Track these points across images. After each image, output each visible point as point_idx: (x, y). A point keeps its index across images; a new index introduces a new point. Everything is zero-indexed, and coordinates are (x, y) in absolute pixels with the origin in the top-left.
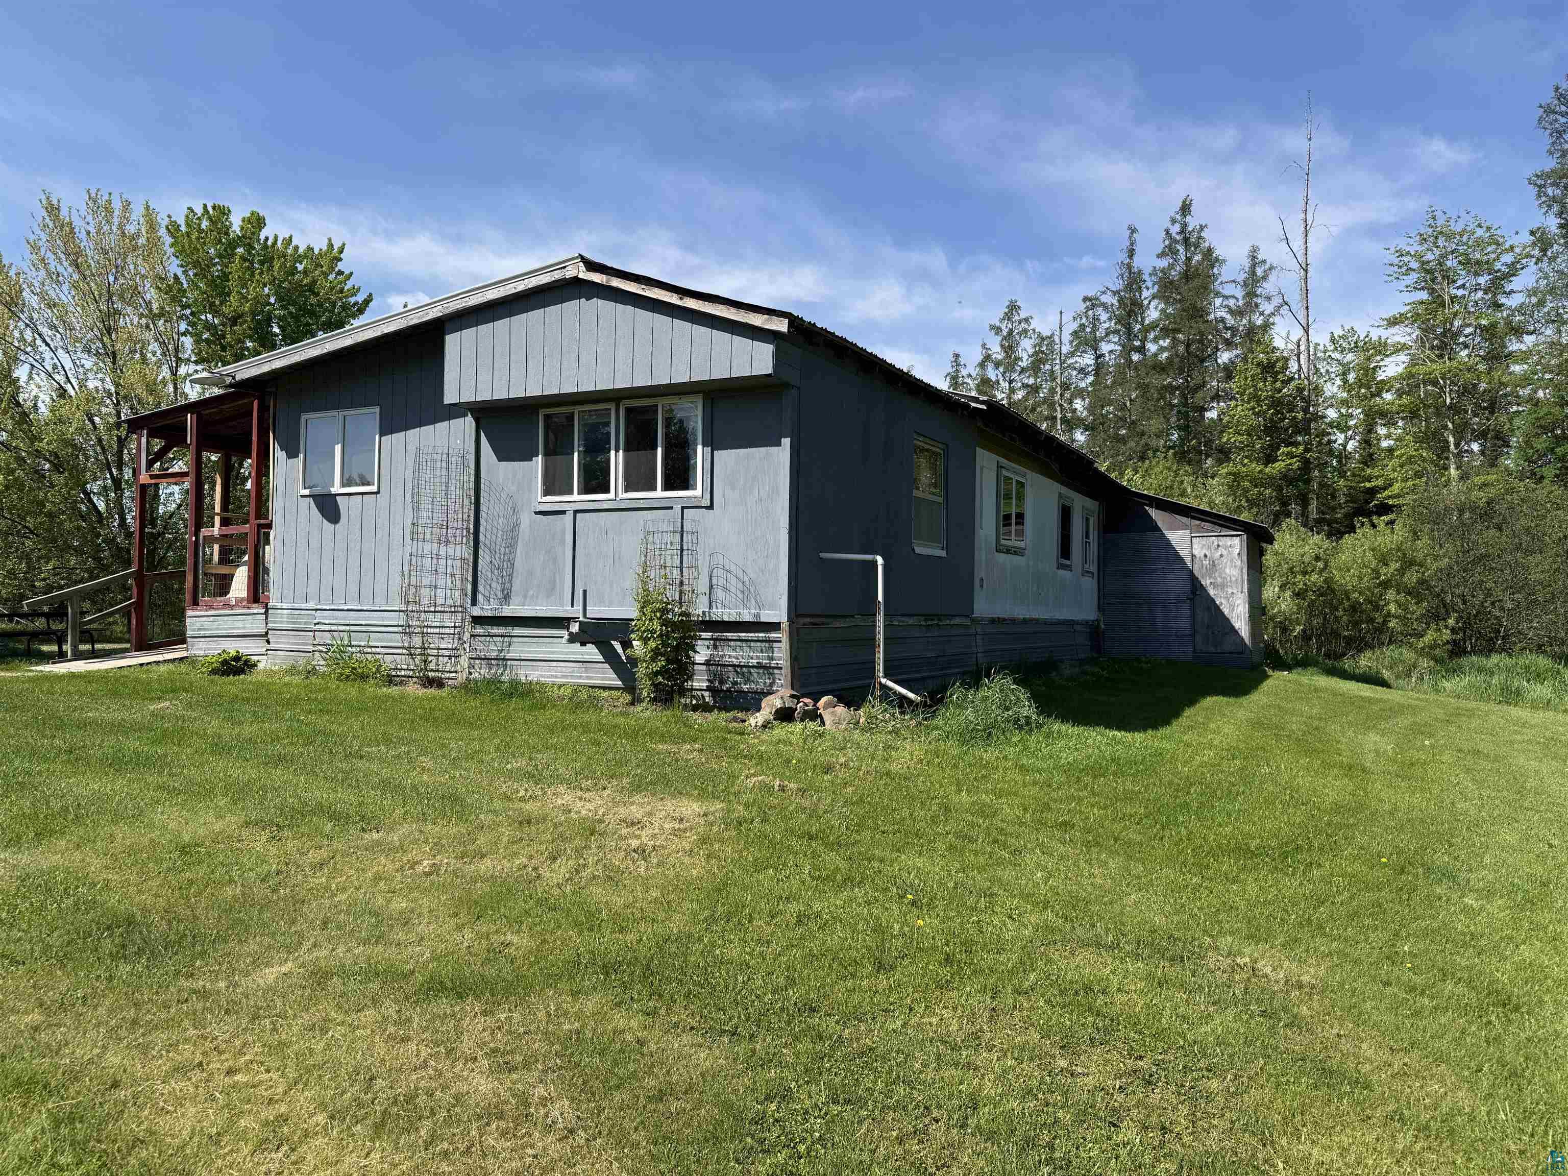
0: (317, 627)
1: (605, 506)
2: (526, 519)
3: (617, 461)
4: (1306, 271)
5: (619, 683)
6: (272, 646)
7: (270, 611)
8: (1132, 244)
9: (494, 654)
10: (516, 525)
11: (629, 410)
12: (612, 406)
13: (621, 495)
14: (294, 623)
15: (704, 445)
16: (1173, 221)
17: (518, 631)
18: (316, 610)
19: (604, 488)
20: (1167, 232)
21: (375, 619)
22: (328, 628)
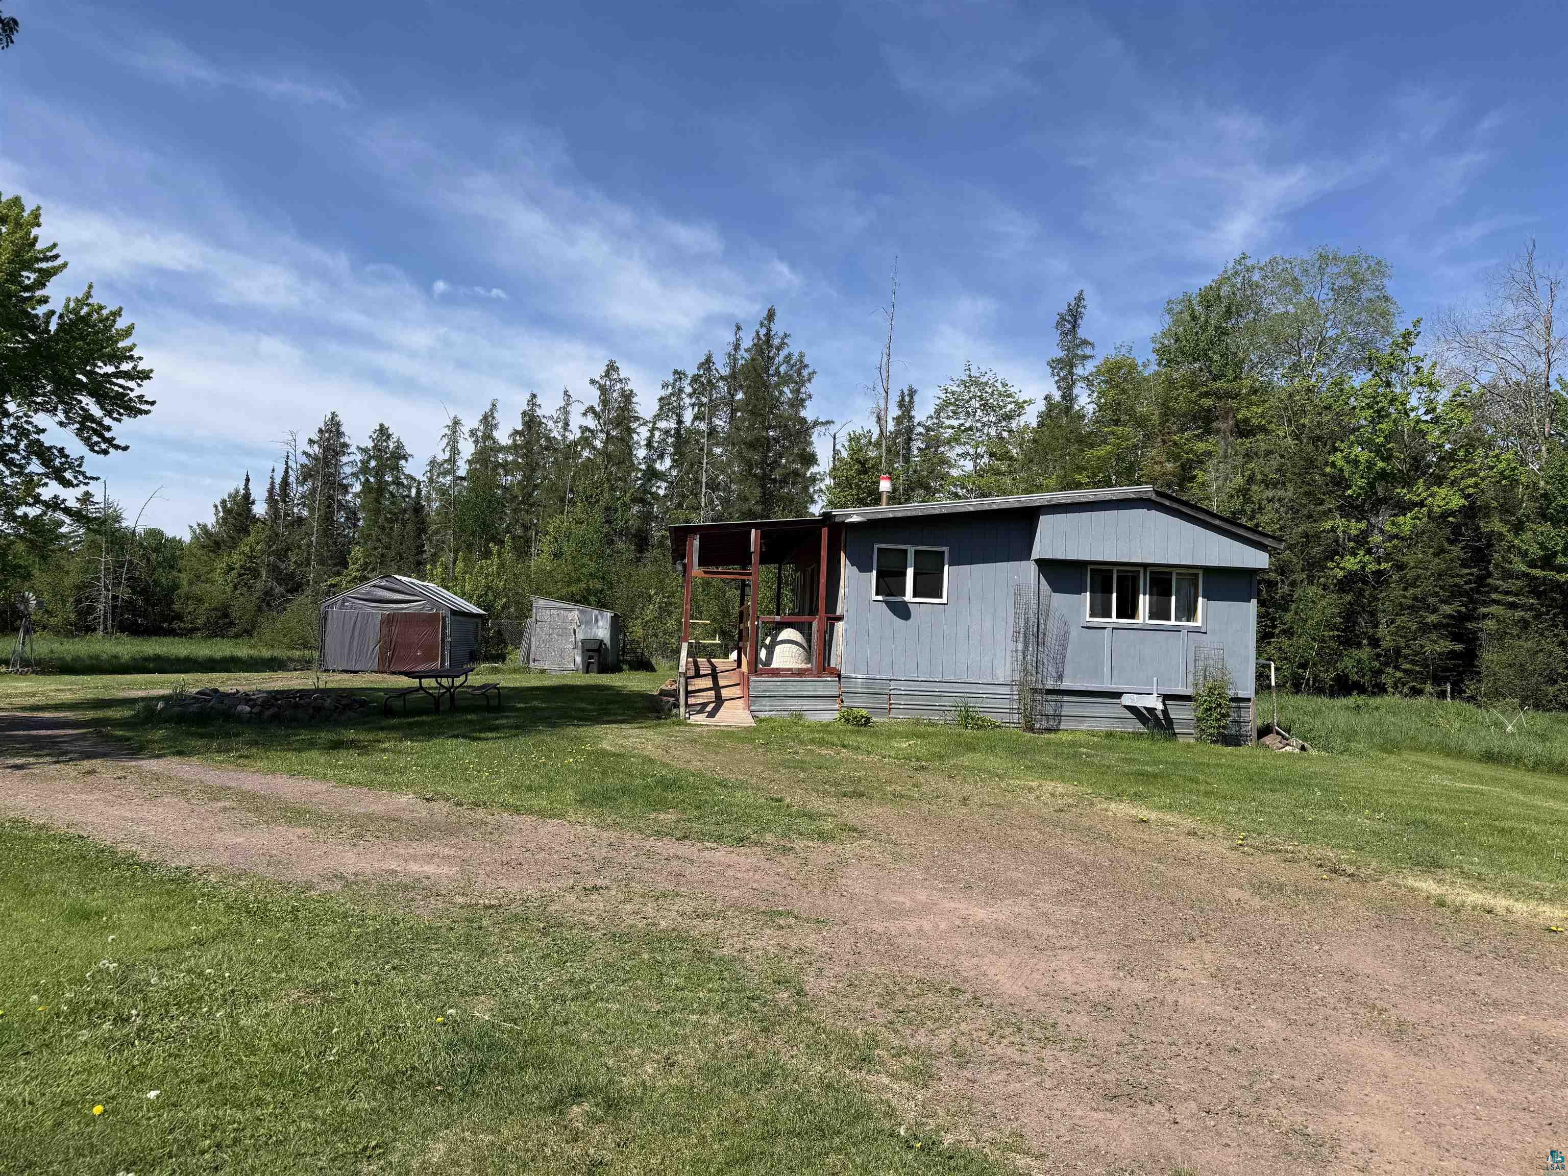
0: (892, 692)
1: (1135, 627)
2: (1075, 632)
3: (1144, 602)
4: (887, 393)
6: (846, 704)
7: (842, 680)
8: (738, 340)
9: (1052, 712)
10: (1067, 633)
11: (1151, 573)
12: (1141, 571)
13: (1148, 621)
14: (868, 688)
15: (1203, 597)
16: (762, 325)
17: (1066, 698)
18: (891, 680)
19: (1133, 615)
20: (757, 332)
21: (946, 687)
22: (903, 693)
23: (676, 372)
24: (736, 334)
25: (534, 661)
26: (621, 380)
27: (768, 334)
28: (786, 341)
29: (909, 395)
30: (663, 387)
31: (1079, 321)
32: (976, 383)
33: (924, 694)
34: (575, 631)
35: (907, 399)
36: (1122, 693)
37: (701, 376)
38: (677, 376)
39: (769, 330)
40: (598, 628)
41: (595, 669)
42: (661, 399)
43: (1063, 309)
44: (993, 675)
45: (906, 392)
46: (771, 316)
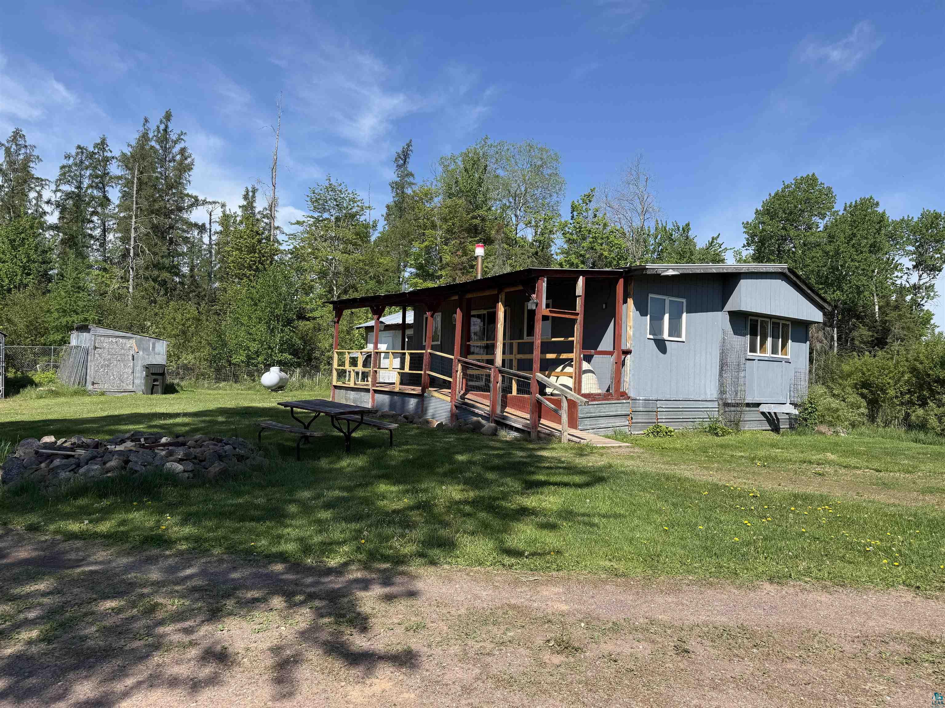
0: (658, 410)
1: (766, 359)
2: (743, 363)
3: (769, 342)
5: (770, 428)
6: (634, 421)
7: (630, 401)
11: (773, 323)
12: (769, 320)
13: (770, 355)
14: (645, 407)
15: (791, 339)
16: (161, 122)
18: (657, 401)
20: (158, 127)
22: (664, 410)
23: (79, 147)
24: (144, 125)
25: (93, 384)
26: (26, 146)
27: (165, 130)
28: (182, 137)
29: (252, 191)
30: (66, 157)
31: (407, 160)
32: (334, 190)
33: (676, 410)
34: (133, 356)
35: (251, 194)
36: (760, 404)
37: (95, 154)
38: (80, 150)
39: (167, 127)
40: (155, 354)
41: (160, 390)
42: (63, 167)
43: (400, 151)
44: (706, 393)
45: (250, 189)
46: (168, 117)
